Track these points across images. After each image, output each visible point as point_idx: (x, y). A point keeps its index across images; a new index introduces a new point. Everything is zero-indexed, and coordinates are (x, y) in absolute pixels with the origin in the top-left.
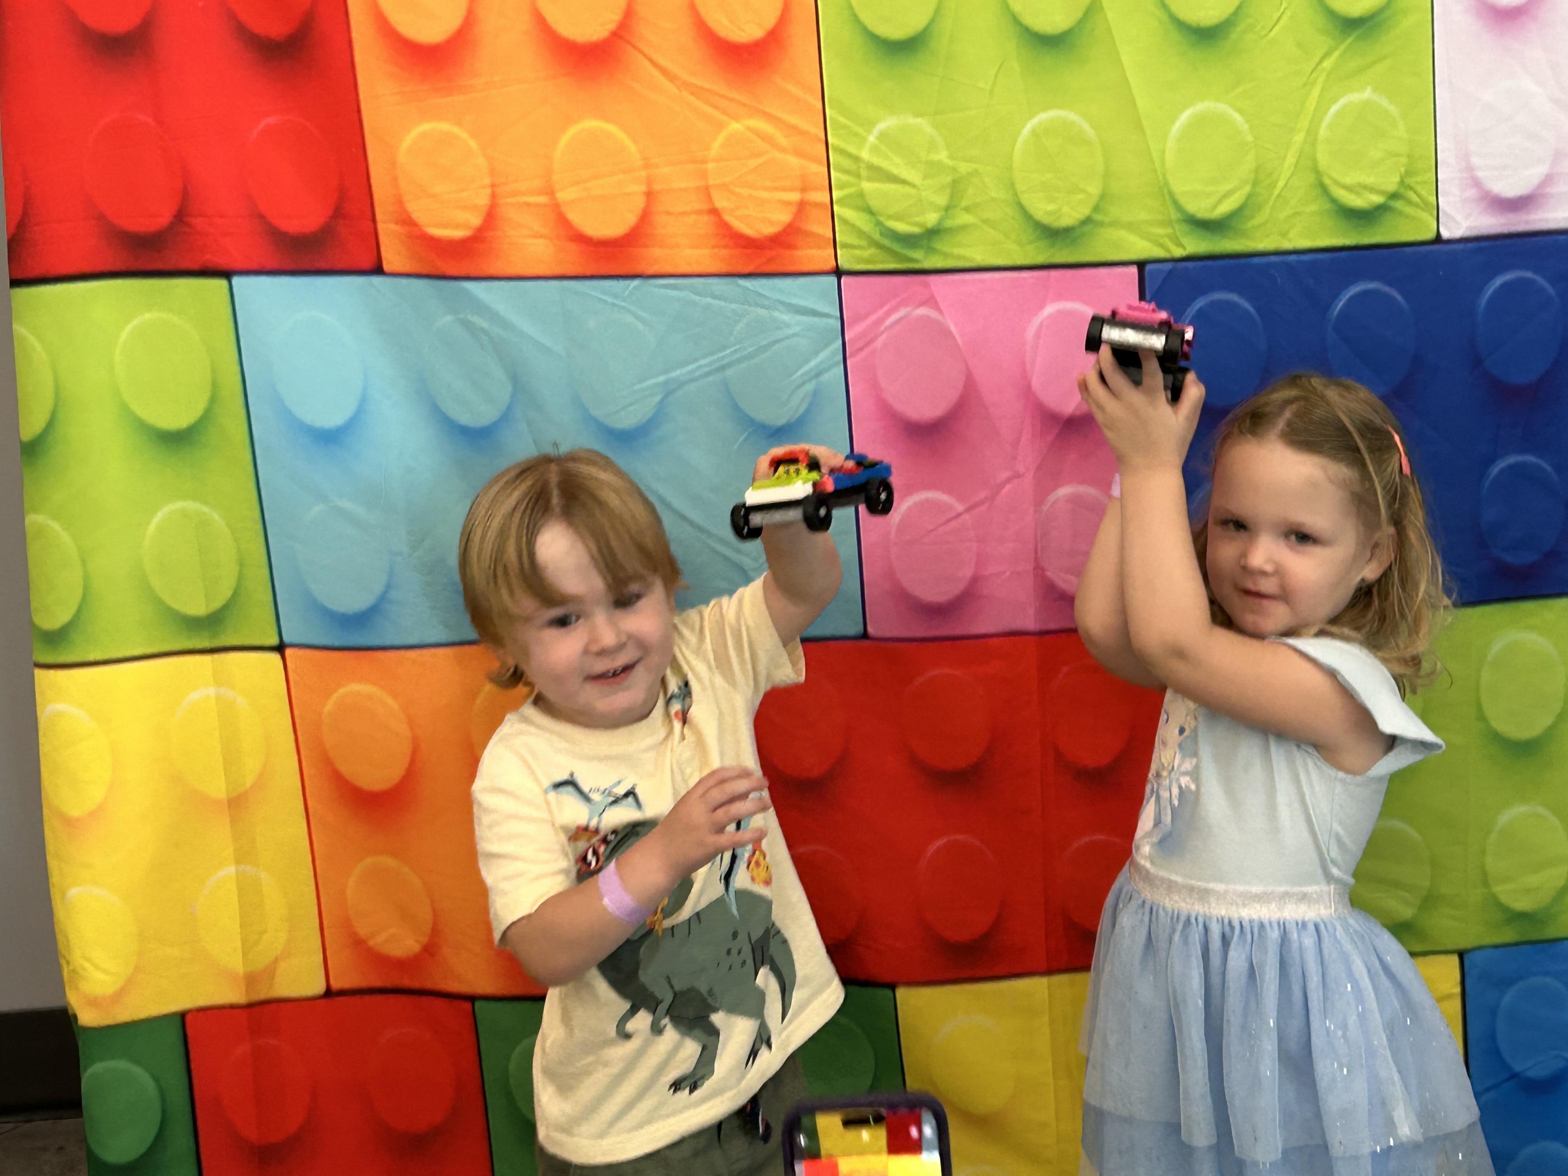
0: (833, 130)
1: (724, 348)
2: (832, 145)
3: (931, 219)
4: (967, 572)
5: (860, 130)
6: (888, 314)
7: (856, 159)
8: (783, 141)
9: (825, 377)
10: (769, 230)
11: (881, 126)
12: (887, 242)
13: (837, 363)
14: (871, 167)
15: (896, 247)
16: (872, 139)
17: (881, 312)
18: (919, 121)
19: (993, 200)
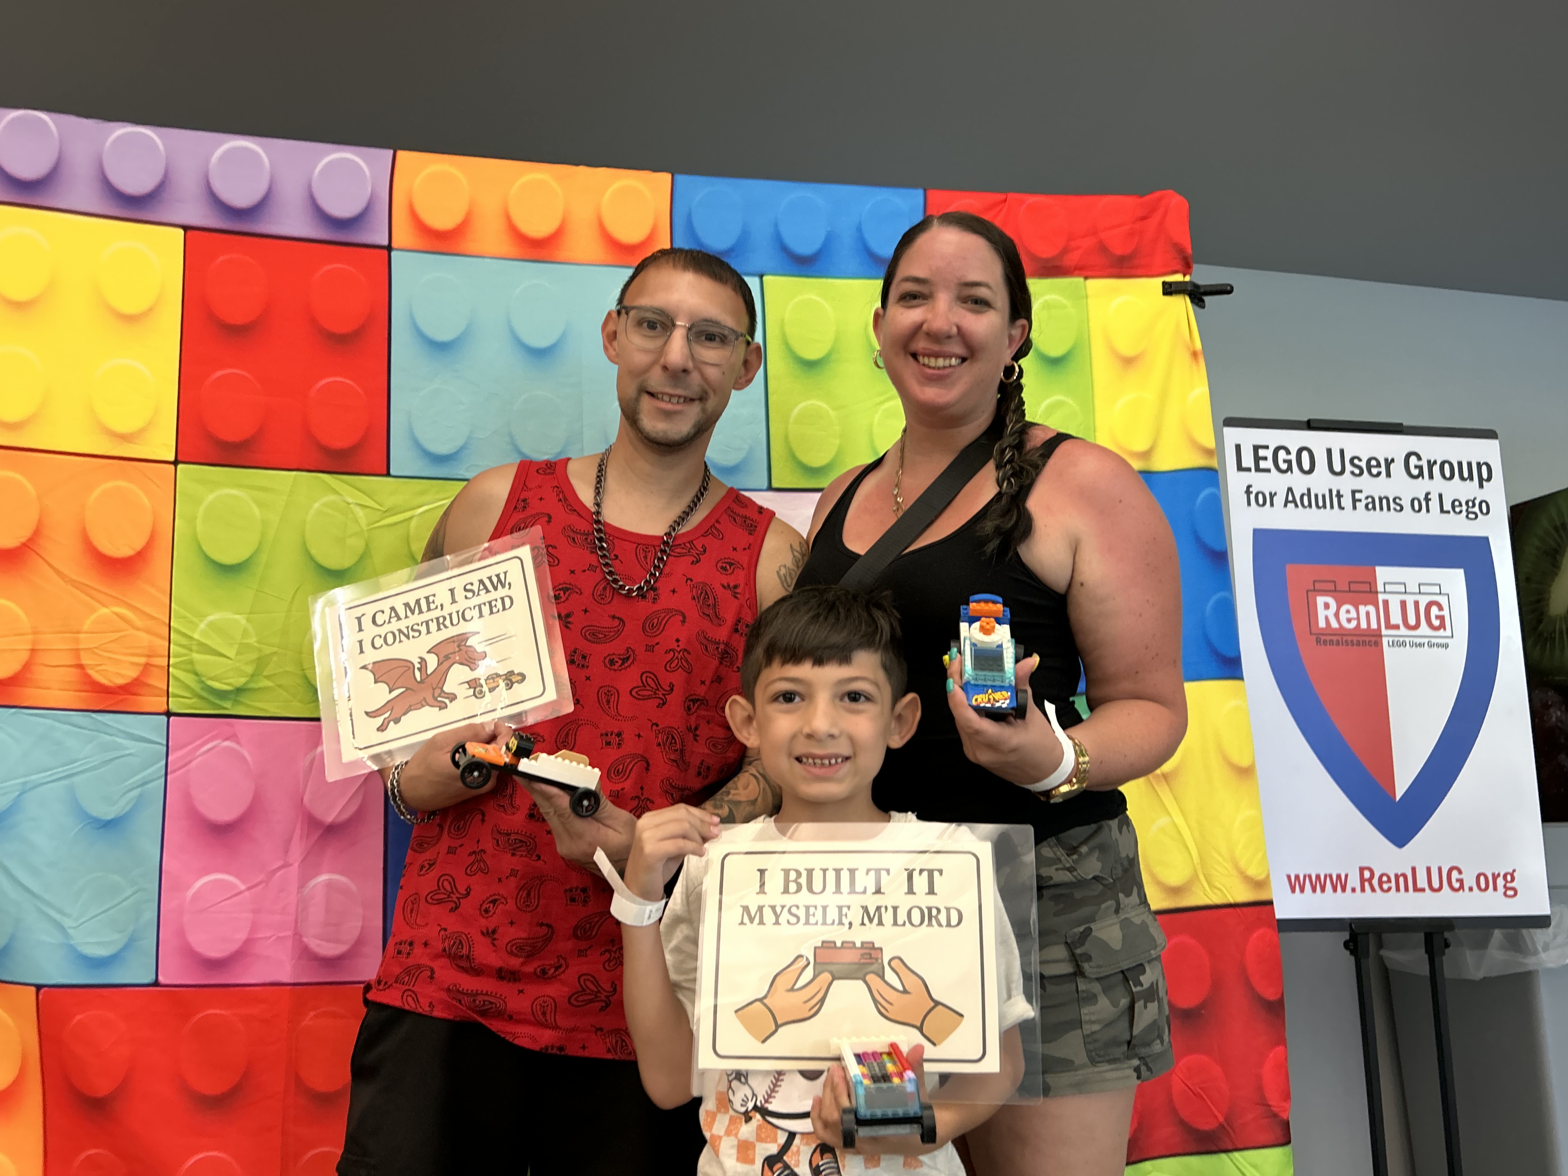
0: (175, 617)
1: (76, 761)
2: (174, 628)
3: (240, 681)
4: (242, 936)
5: (195, 620)
6: (202, 745)
7: (191, 638)
8: (138, 622)
9: (150, 786)
10: (120, 681)
11: (211, 618)
12: (205, 694)
13: (160, 778)
14: (201, 644)
15: (212, 698)
16: (202, 626)
17: (198, 743)
18: (237, 617)
19: (286, 672)
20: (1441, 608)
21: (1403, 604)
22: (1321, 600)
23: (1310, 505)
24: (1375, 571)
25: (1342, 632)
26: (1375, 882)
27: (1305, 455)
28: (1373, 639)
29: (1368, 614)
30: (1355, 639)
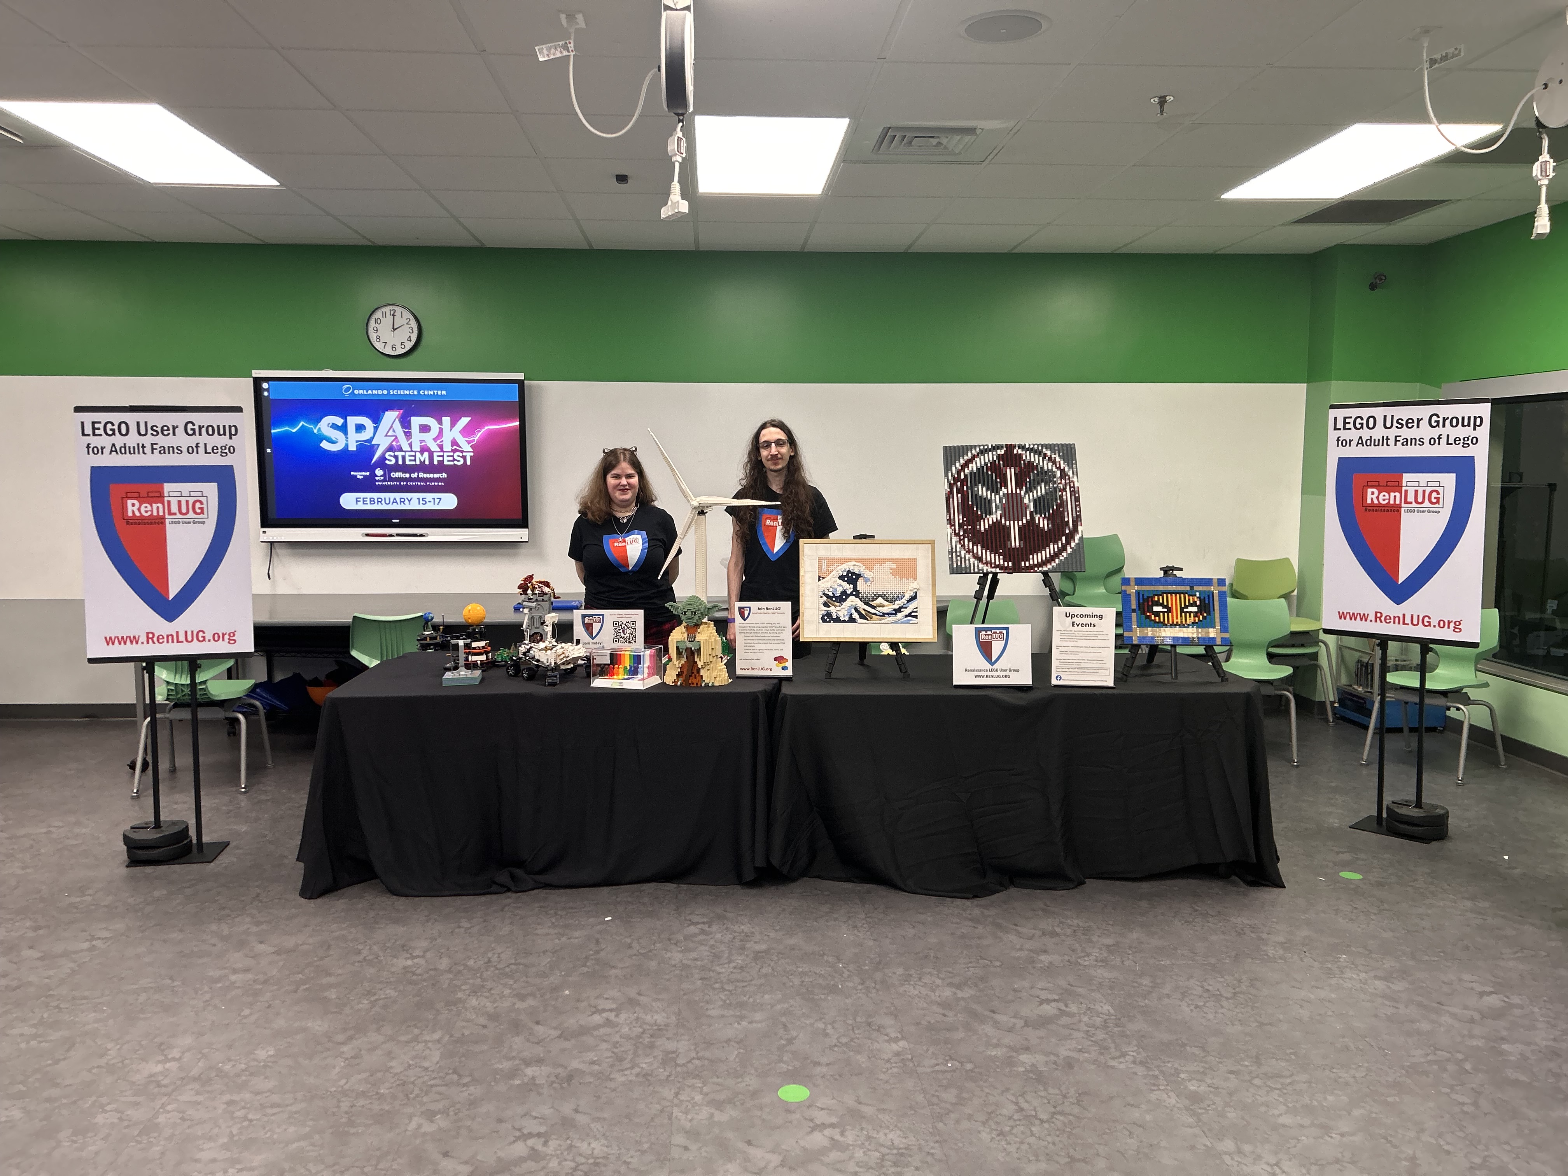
20: (202, 503)
21: (179, 502)
22: (130, 502)
23: (125, 453)
24: (163, 486)
25: (142, 518)
26: (155, 639)
27: (123, 426)
28: (160, 521)
29: (158, 508)
30: (149, 521)
